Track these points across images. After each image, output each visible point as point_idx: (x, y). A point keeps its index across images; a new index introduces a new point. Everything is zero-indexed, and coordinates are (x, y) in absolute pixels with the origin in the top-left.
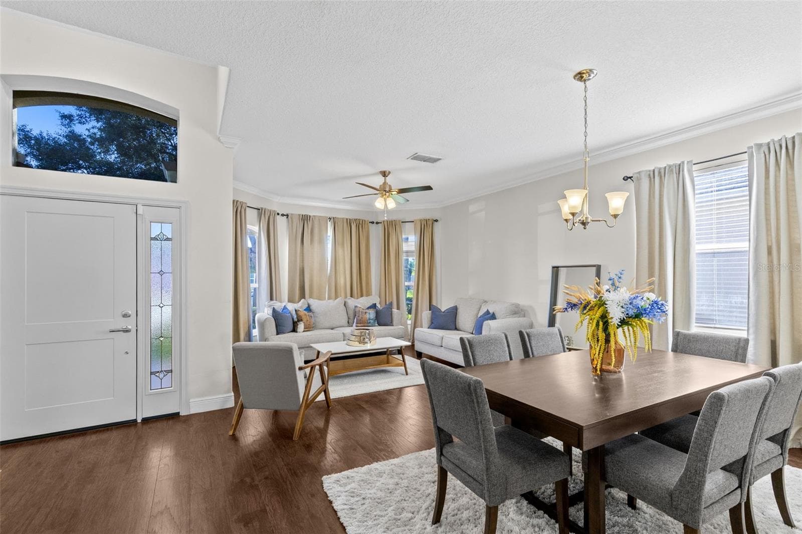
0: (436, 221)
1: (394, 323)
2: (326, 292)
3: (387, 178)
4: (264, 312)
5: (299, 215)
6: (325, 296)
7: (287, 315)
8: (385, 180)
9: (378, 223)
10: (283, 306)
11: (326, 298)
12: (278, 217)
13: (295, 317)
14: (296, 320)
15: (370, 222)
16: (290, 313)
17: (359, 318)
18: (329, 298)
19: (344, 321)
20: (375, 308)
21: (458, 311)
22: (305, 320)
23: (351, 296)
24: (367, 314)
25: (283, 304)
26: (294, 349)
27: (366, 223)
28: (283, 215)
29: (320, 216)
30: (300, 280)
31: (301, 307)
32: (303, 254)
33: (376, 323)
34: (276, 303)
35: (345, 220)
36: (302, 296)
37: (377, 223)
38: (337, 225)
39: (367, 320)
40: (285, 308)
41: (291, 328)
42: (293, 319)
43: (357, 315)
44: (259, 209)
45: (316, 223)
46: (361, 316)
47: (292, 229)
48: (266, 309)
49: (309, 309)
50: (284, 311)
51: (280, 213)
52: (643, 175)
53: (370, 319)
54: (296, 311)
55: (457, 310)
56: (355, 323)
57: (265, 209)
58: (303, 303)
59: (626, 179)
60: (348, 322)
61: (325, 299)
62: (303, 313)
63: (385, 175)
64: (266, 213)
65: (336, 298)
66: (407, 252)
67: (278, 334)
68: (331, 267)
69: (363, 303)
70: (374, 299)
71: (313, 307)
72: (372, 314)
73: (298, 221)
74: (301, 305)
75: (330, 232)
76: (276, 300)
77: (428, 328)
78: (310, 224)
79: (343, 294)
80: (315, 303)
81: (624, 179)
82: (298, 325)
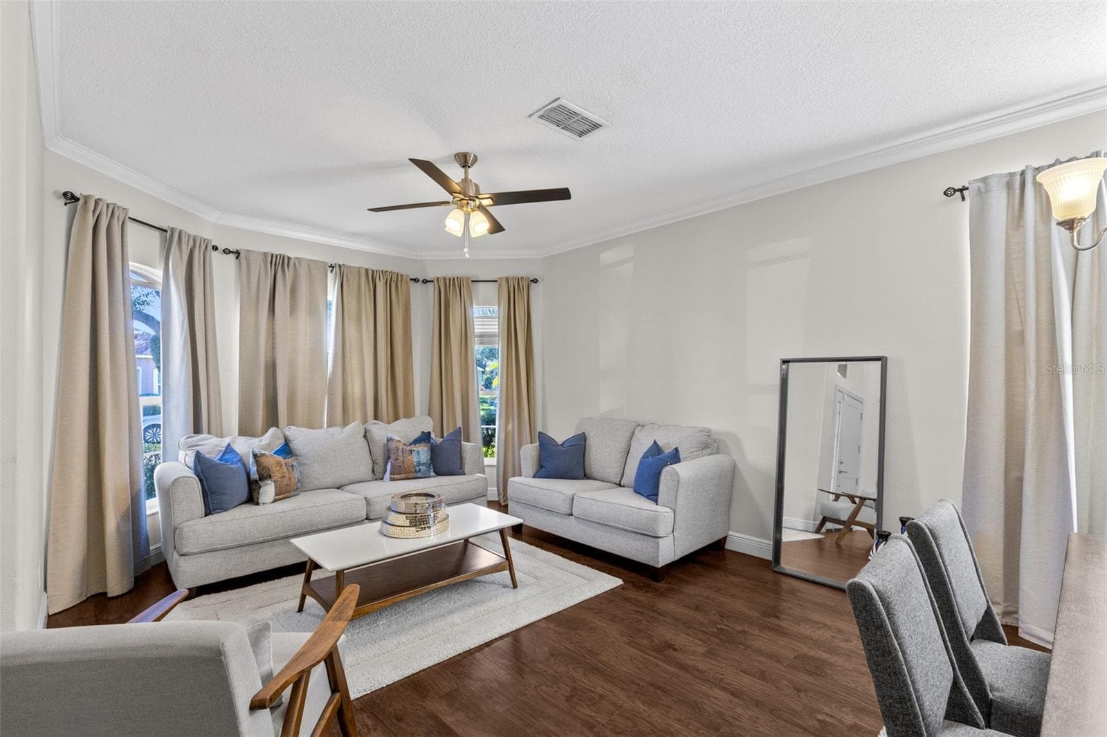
0: (535, 281)
1: (467, 468)
2: (323, 411)
3: (469, 169)
4: (177, 460)
5: (265, 254)
6: (322, 419)
7: (234, 466)
8: (466, 173)
9: (427, 281)
10: (225, 444)
11: (322, 423)
12: (215, 255)
13: (253, 469)
14: (254, 476)
15: (411, 279)
16: (241, 460)
17: (399, 463)
18: (330, 425)
19: (364, 468)
20: (429, 442)
21: (588, 442)
22: (277, 476)
23: (376, 418)
24: (414, 454)
25: (226, 441)
26: (230, 647)
27: (404, 279)
28: (226, 251)
29: (311, 260)
30: (266, 387)
31: (268, 446)
32: (273, 333)
33: (432, 470)
34: (207, 439)
35: (363, 273)
36: (272, 419)
37: (425, 281)
38: (347, 281)
39: (414, 467)
40: (229, 449)
41: (244, 494)
42: (248, 474)
43: (392, 456)
44: (166, 231)
45: (303, 272)
46: (401, 458)
47: (249, 282)
48: (182, 454)
49: (287, 450)
50: (227, 457)
51: (221, 247)
52: (993, 183)
53: (419, 464)
54: (255, 456)
55: (585, 441)
56: (388, 472)
57: (180, 232)
58: (274, 436)
59: (949, 193)
60: (373, 471)
61: (321, 427)
62: (272, 460)
63: (466, 161)
64: (184, 240)
65: (345, 423)
66: (481, 336)
67: (208, 513)
68: (334, 362)
69: (402, 431)
70: (422, 423)
71: (296, 445)
72: (422, 454)
73: (263, 267)
74: (267, 442)
75: (332, 295)
76: (209, 433)
77: (534, 477)
78: (289, 274)
79: (358, 414)
80: (300, 437)
81: (945, 193)
82: (260, 487)
